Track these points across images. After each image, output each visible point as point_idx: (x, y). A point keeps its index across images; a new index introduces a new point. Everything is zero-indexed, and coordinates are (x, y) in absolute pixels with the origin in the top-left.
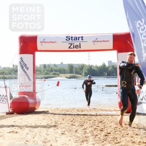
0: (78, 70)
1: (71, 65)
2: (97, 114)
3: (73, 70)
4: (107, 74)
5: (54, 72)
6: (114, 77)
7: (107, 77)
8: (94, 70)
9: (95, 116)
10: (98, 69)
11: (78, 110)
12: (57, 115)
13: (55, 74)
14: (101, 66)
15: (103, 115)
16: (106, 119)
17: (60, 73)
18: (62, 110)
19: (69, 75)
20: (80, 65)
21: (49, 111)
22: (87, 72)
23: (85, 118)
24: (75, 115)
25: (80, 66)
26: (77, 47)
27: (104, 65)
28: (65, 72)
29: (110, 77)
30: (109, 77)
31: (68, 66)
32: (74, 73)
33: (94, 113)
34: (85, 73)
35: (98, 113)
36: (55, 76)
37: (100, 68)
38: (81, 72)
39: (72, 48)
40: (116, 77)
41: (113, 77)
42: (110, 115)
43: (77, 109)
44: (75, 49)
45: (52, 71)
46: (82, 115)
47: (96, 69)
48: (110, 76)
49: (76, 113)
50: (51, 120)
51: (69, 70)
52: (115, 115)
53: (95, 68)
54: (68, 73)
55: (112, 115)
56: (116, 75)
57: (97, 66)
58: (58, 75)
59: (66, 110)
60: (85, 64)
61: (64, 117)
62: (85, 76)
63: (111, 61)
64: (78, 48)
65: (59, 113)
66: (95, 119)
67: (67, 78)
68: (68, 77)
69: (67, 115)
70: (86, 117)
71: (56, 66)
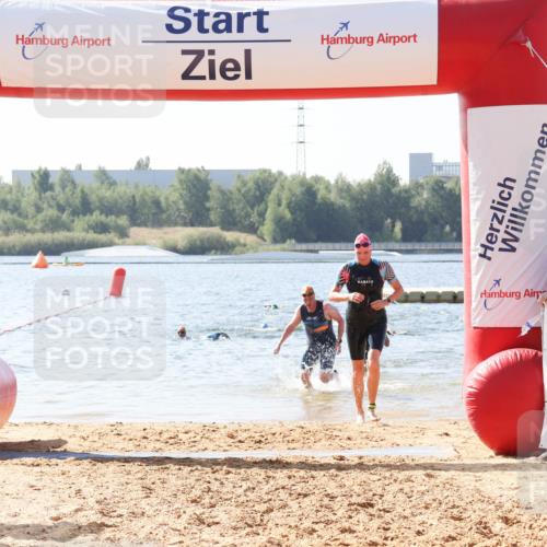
0: (238, 208)
1: (197, 177)
2: (342, 458)
3: (208, 205)
4: (404, 230)
5: (97, 217)
6: (444, 246)
7: (404, 246)
8: (328, 207)
9: (333, 471)
10: (353, 199)
11: (232, 437)
12: (113, 466)
13: (103, 228)
14: (371, 187)
15: (375, 466)
16: (395, 487)
17: (134, 222)
18: (143, 434)
19: (182, 234)
20: (247, 178)
21: (66, 442)
22: (288, 215)
23: (272, 482)
24: (215, 462)
25: (251, 184)
26: (230, 74)
27: (388, 179)
28: (164, 216)
29: (423, 246)
30: (417, 246)
31: (177, 184)
32: (212, 225)
33: (324, 454)
34: (279, 221)
35: (352, 456)
36: (103, 237)
37: (362, 192)
38: (254, 218)
39: (203, 78)
40: (456, 246)
41: (437, 246)
42: (418, 467)
43: (231, 429)
44: (220, 83)
45: (85, 207)
46: (256, 464)
47: (340, 202)
48: (420, 240)
49: (221, 456)
50: (79, 491)
51: (186, 203)
52: (447, 468)
53: (333, 197)
54: (176, 224)
55: (430, 468)
56: (455, 234)
57: (343, 181)
58: (123, 234)
59: (165, 436)
60: (280, 173)
61: (154, 474)
62: (275, 241)
63: (429, 156)
64: (237, 77)
65: (127, 455)
66: (332, 488)
67: (175, 250)
68: (181, 244)
69: (173, 468)
70: (281, 476)
71: (113, 184)
